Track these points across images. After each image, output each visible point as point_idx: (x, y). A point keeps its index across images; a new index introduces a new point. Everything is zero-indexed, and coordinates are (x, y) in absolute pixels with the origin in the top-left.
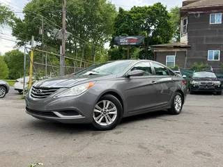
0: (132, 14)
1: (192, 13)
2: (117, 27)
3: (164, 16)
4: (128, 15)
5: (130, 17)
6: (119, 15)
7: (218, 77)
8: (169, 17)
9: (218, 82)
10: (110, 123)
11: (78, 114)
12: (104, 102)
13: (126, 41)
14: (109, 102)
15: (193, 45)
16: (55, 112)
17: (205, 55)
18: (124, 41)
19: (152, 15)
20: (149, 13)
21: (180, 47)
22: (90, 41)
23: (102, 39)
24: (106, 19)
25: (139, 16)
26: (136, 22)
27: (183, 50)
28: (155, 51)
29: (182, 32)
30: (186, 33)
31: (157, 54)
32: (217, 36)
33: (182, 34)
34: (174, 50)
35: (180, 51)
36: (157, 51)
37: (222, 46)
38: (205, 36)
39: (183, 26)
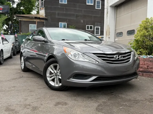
27: (42, 21)
28: (19, 19)
29: (40, 7)
30: (44, 8)
31: (22, 22)
32: (64, 12)
33: (40, 8)
34: (35, 20)
35: (40, 21)
36: (21, 20)
37: (68, 20)
38: (57, 12)
39: (41, 2)
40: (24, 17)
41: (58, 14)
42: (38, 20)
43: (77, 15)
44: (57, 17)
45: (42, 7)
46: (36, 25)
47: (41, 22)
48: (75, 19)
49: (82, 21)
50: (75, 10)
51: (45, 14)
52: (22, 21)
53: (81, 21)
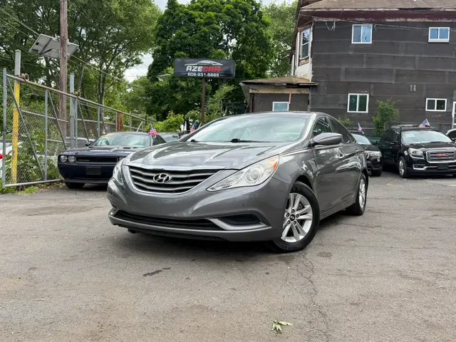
0: (196, 13)
1: (321, 20)
2: (163, 37)
3: (256, 21)
4: (186, 14)
5: (191, 19)
6: (167, 13)
7: (374, 144)
8: (266, 25)
9: (377, 154)
10: (301, 237)
11: (258, 223)
12: (292, 195)
13: (200, 69)
14: (299, 197)
15: (322, 84)
16: (212, 220)
17: (341, 102)
18: (194, 68)
19: (235, 17)
20: (228, 13)
21: (298, 86)
22: (93, 62)
23: (119, 60)
24: (131, 18)
25: (210, 17)
26: (205, 29)
27: (304, 91)
28: (251, 91)
29: (299, 56)
30: (310, 59)
31: (255, 98)
32: (364, 67)
33: (299, 60)
34: (286, 91)
35: (299, 93)
36: (255, 92)
37: (372, 86)
38: (343, 67)
39: (302, 45)
40: (262, 84)
41: (347, 72)
42: (295, 91)
43: (398, 71)
44: (342, 79)
45: (303, 56)
46: (288, 103)
47: (302, 94)
48: (393, 82)
49: (415, 86)
50: (394, 57)
51: (313, 73)
52: (257, 94)
53: (411, 86)
